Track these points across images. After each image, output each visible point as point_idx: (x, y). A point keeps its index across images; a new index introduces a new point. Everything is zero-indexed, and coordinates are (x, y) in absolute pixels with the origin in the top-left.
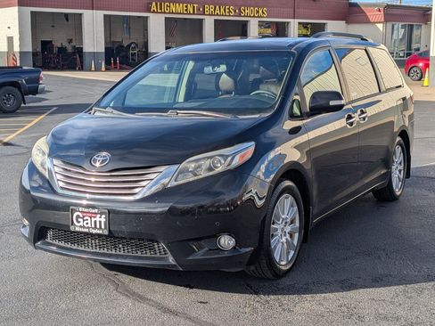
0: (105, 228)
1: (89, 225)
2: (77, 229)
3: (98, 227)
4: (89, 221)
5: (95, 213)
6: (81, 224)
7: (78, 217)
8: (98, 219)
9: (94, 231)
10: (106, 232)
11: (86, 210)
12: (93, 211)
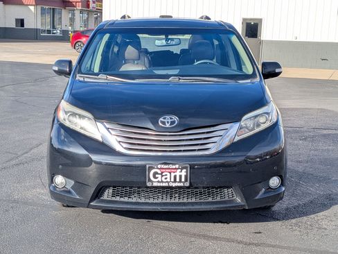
0: (186, 180)
1: (168, 180)
2: (155, 184)
3: (178, 180)
4: (168, 176)
5: (175, 169)
6: (159, 179)
7: (155, 174)
8: (178, 173)
9: (174, 185)
10: (187, 184)
11: (165, 167)
12: (174, 167)
